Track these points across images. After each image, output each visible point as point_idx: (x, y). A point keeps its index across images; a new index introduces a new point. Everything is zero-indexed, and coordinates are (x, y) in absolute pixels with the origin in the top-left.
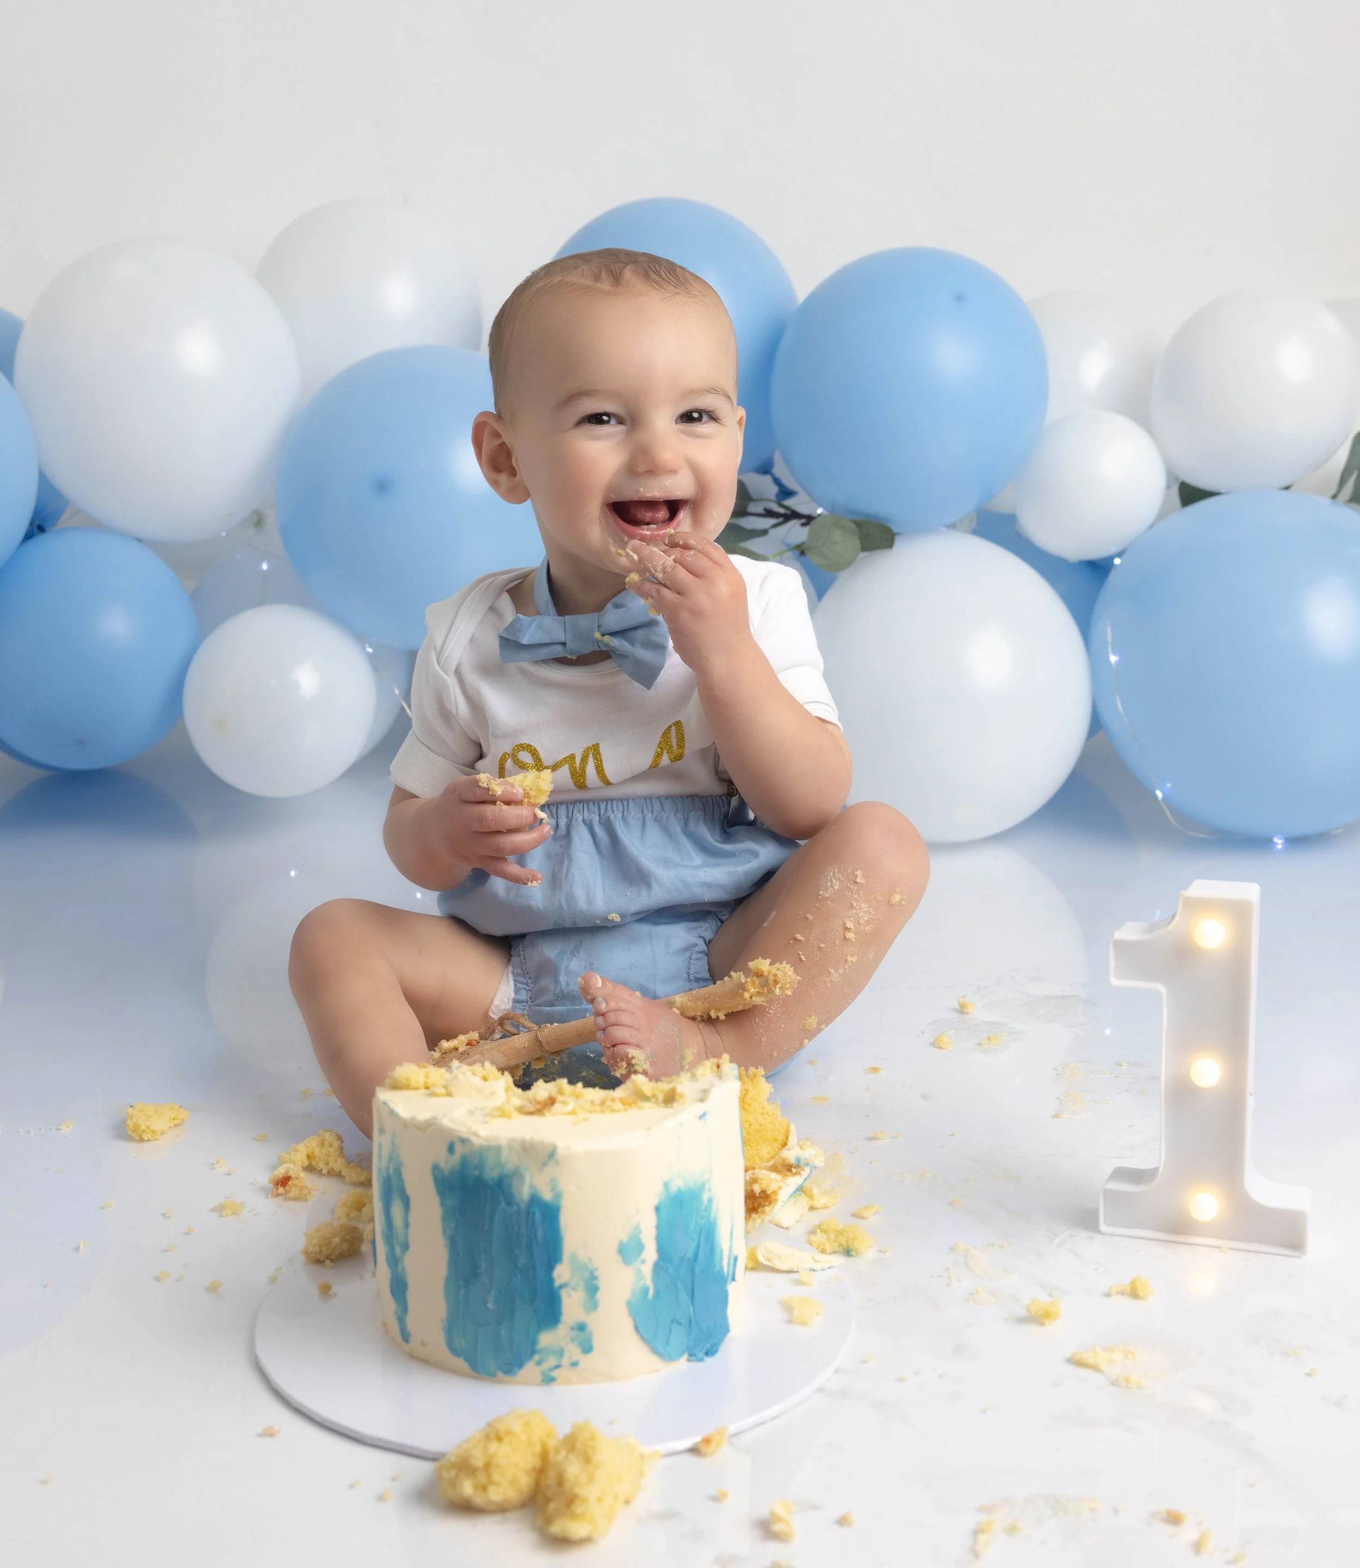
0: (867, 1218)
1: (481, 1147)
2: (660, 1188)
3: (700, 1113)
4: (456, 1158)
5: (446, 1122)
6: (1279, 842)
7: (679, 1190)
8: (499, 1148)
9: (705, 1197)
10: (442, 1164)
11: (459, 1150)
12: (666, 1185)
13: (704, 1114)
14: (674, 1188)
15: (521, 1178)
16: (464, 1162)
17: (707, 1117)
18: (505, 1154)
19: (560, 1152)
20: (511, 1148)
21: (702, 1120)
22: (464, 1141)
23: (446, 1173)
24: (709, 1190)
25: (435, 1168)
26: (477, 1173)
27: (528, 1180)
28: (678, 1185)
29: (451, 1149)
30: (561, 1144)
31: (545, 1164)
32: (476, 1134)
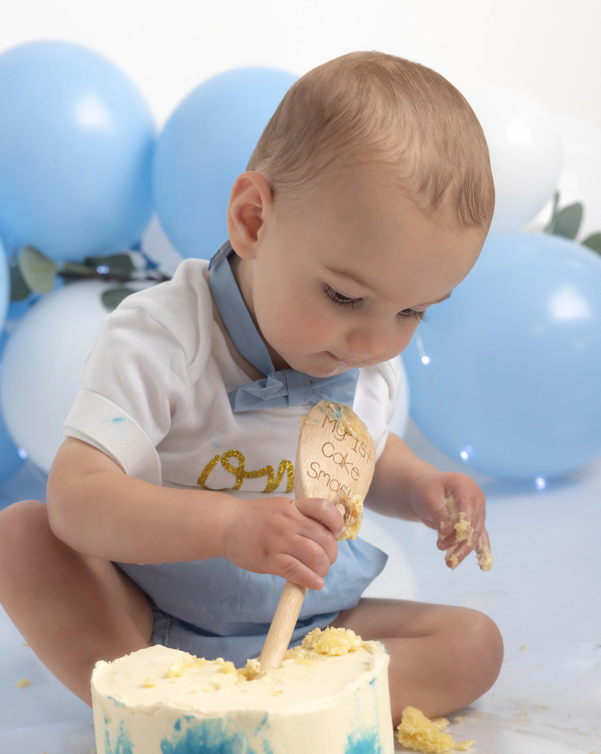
0: (466, 750)
1: (204, 721)
2: (346, 741)
3: (370, 680)
4: (183, 733)
5: (171, 705)
6: (541, 483)
7: (359, 742)
8: (219, 721)
9: (376, 747)
10: (170, 740)
11: (185, 726)
12: (350, 738)
13: (373, 680)
14: (355, 741)
15: (240, 743)
16: (190, 735)
17: (375, 682)
18: (224, 725)
19: (271, 718)
20: (229, 719)
21: (372, 685)
22: (188, 718)
23: (174, 747)
24: (378, 741)
25: (164, 744)
26: (201, 743)
27: (245, 744)
28: (358, 737)
29: (177, 726)
30: (271, 711)
31: (259, 729)
32: (198, 712)
